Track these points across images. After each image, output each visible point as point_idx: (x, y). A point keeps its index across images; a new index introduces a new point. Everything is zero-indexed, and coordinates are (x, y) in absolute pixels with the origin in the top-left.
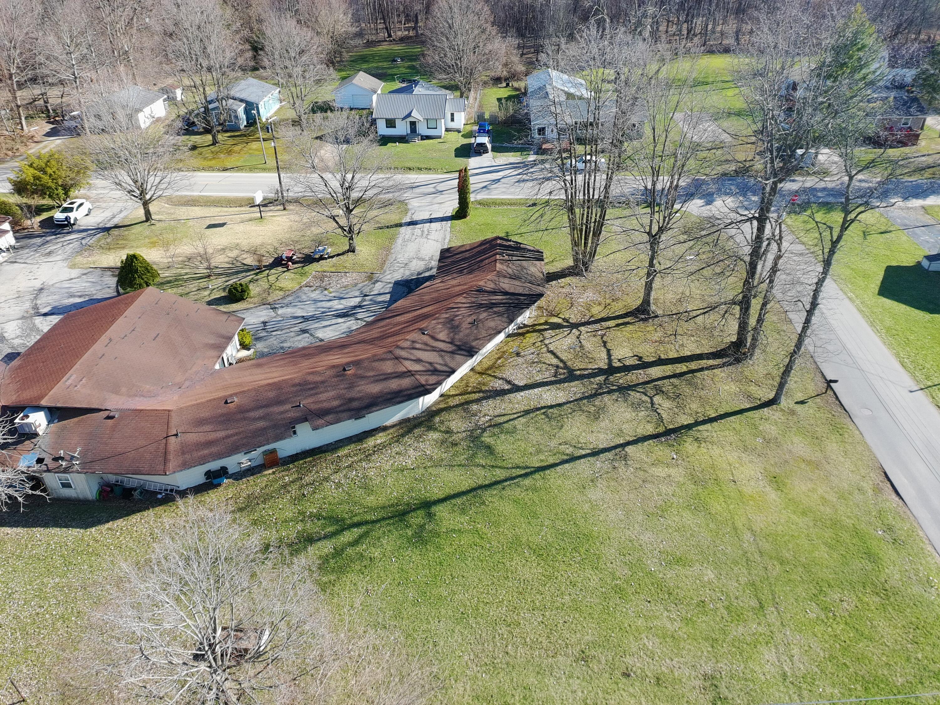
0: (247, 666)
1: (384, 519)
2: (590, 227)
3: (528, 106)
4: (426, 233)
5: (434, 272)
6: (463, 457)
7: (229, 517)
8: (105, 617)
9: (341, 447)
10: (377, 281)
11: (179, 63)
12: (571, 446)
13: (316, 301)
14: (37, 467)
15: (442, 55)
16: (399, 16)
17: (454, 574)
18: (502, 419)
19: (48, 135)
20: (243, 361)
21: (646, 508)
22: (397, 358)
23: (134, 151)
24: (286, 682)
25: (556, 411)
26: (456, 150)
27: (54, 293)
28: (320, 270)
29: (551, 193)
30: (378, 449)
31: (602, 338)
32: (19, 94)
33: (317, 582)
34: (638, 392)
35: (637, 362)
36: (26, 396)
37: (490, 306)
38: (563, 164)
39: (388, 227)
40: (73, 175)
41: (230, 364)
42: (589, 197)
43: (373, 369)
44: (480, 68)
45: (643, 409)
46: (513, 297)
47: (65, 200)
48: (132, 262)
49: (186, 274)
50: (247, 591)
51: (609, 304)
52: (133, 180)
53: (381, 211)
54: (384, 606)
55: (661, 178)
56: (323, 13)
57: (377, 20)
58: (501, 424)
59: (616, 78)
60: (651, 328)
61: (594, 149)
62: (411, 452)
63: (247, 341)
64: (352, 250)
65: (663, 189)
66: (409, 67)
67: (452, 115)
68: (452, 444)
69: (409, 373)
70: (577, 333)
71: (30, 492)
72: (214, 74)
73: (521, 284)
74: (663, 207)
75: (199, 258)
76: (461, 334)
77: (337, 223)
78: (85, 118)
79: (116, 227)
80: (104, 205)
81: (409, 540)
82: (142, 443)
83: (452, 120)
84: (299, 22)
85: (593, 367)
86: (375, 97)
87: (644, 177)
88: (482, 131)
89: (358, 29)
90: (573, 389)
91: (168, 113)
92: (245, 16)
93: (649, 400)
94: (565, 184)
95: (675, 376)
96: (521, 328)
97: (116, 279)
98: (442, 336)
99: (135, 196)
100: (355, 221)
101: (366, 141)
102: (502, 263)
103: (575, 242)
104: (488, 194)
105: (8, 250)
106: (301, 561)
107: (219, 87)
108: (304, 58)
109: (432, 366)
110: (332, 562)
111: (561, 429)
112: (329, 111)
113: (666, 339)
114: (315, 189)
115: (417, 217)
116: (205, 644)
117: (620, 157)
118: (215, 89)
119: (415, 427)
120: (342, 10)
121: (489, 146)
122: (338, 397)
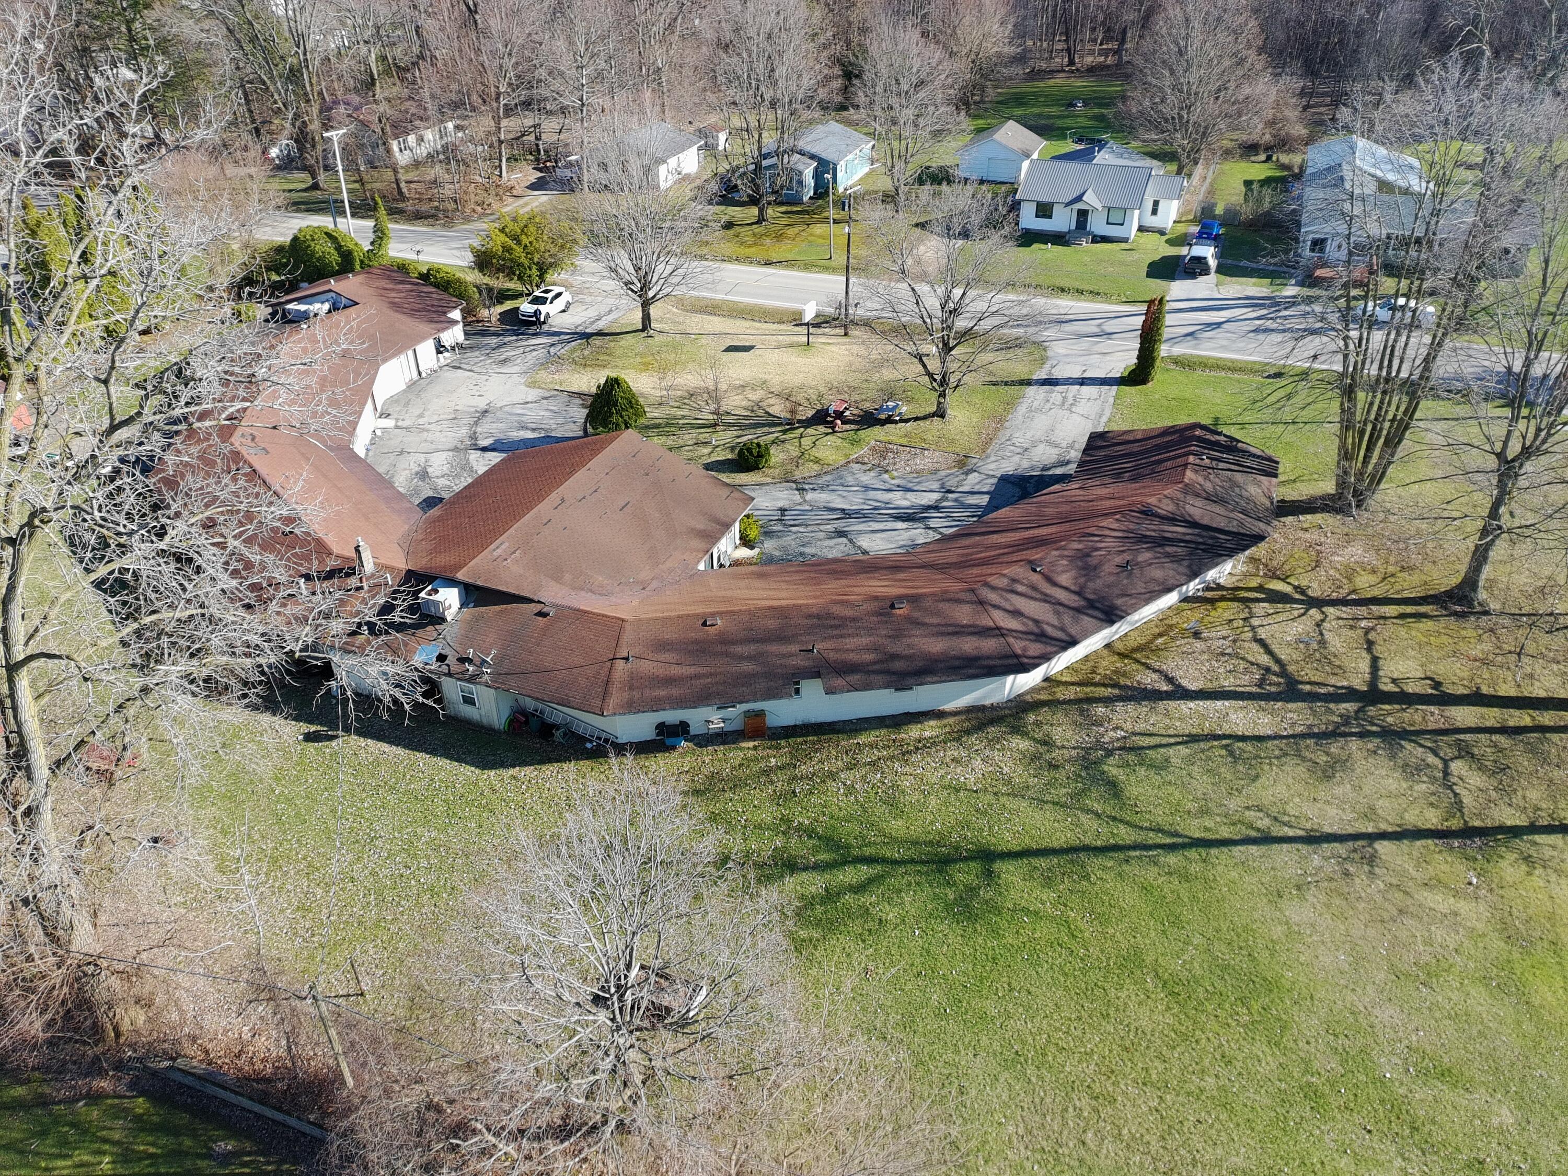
0: (665, 1034)
1: (912, 861)
2: (1381, 429)
3: (1300, 197)
4: (1070, 401)
5: (1071, 469)
6: (1064, 791)
7: (678, 799)
8: (485, 904)
9: (866, 730)
10: (972, 471)
11: (731, 92)
12: (1268, 816)
13: (867, 488)
14: (434, 666)
15: (1157, 100)
16: (1093, 29)
17: (1014, 984)
18: (1147, 741)
19: (533, 187)
20: (740, 564)
21: (1395, 961)
22: (981, 603)
23: (644, 222)
24: (716, 1078)
25: (1250, 748)
26: (1150, 265)
27: (499, 420)
28: (882, 438)
29: (1315, 357)
30: (923, 746)
31: (1366, 633)
32: (504, 123)
33: (790, 935)
34: (1422, 746)
35: (1430, 691)
36: (441, 561)
37: (1160, 542)
38: (1349, 308)
39: (1006, 384)
40: (554, 250)
41: (721, 566)
42: (1389, 373)
43: (938, 614)
44: (1222, 126)
45: (1425, 779)
46: (1205, 534)
47: (538, 286)
48: (612, 388)
49: (683, 417)
50: (685, 919)
51: (1393, 575)
52: (634, 266)
53: (1001, 356)
54: (889, 1004)
55: (1544, 355)
56: (966, 21)
57: (1054, 35)
58: (1143, 748)
59: (1485, 161)
60: (1470, 633)
61: (1415, 288)
62: (977, 763)
63: (753, 533)
64: (940, 414)
65: (1545, 377)
66: (1095, 118)
67: (1156, 203)
68: (1050, 765)
69: (998, 632)
70: (1319, 617)
71: (421, 699)
72: (779, 112)
73: (1226, 513)
74: (1538, 411)
75: (705, 395)
76: (1099, 583)
77: (924, 366)
78: (585, 166)
79: (600, 334)
80: (589, 299)
81: (948, 907)
82: (579, 660)
83: (1154, 212)
84: (925, 34)
85: (1339, 684)
86: (1025, 165)
87: (1509, 350)
88: (1205, 236)
89: (1019, 50)
90: (1290, 715)
91: (702, 168)
92: (843, 22)
93: (1441, 766)
94: (1346, 345)
95: (1503, 730)
96: (1212, 589)
97: (586, 411)
98: (1065, 579)
99: (632, 291)
100: (953, 366)
101: (996, 237)
102: (1196, 472)
103: (1346, 453)
104: (1194, 348)
105: (453, 348)
106: (771, 895)
107: (783, 133)
108: (922, 94)
109: (1038, 627)
110: (819, 909)
111: (1254, 781)
112: (945, 183)
113: (1499, 659)
114: (899, 307)
115: (1060, 372)
116: (612, 984)
117: (1466, 307)
118: (776, 135)
119: (992, 722)
120: (998, 17)
121: (1212, 263)
122: (875, 648)
